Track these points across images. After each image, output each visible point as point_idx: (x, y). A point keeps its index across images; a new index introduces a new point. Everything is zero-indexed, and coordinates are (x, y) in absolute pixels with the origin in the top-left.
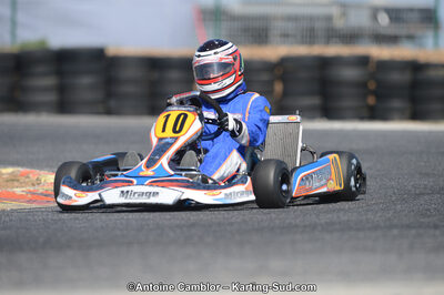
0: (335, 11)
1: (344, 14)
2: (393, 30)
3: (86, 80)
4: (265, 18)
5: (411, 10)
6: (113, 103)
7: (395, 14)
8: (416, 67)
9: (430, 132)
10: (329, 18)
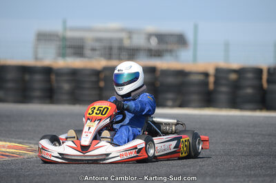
1: (130, 38)
4: (82, 40)
5: (172, 35)
10: (121, 40)
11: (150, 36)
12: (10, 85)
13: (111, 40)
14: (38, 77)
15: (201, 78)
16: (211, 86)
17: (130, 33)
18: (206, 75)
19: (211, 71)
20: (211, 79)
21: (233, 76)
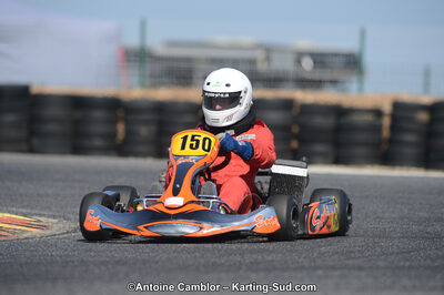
0: (259, 55)
1: (268, 59)
2: (318, 75)
3: (10, 118)
4: (189, 60)
5: (336, 55)
6: (35, 141)
7: (320, 59)
8: (340, 112)
9: (354, 176)
10: (253, 62)
14: (98, 114)
15: (368, 118)
18: (378, 113)
21: (423, 117)
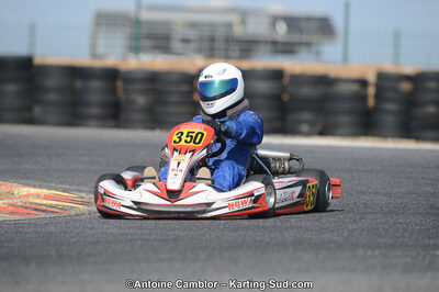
1: (243, 22)
3: (11, 88)
4: (167, 24)
5: (309, 19)
7: (293, 22)
10: (229, 25)
11: (275, 19)
12: (52, 97)
13: (213, 25)
14: (96, 84)
15: (355, 88)
16: (371, 102)
17: (244, 15)
18: (363, 83)
19: (371, 78)
20: (371, 91)
21: (406, 86)
